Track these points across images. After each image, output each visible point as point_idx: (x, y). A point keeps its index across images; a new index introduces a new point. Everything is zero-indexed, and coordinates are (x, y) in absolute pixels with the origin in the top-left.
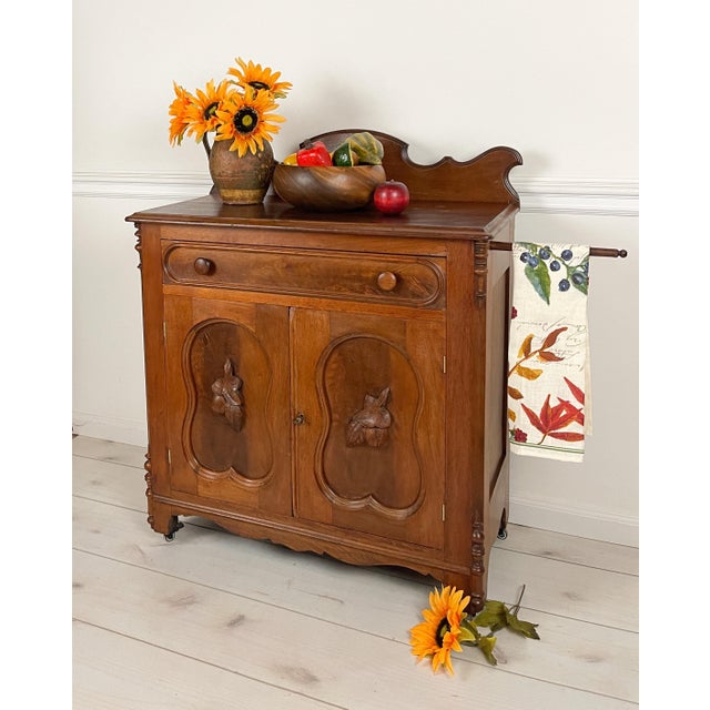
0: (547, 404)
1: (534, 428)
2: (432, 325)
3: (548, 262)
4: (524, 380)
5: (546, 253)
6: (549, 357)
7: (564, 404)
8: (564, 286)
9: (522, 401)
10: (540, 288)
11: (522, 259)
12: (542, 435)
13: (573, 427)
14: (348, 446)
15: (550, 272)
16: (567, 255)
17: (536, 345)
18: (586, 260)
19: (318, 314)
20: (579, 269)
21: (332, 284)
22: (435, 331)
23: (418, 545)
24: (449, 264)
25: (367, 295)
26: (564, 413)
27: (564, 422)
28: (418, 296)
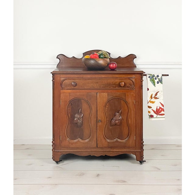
0: (157, 108)
1: (155, 114)
2: (132, 93)
3: (154, 78)
4: (152, 104)
5: (154, 76)
6: (156, 98)
7: (160, 108)
8: (158, 83)
9: (152, 108)
10: (153, 84)
11: (149, 77)
12: (157, 115)
13: (162, 112)
14: (111, 126)
15: (155, 80)
16: (158, 76)
17: (153, 96)
18: (162, 77)
19: (104, 93)
20: (161, 79)
21: (108, 86)
22: (133, 95)
23: (129, 147)
24: (136, 79)
25: (117, 88)
26: (160, 110)
27: (161, 112)
28: (129, 87)
